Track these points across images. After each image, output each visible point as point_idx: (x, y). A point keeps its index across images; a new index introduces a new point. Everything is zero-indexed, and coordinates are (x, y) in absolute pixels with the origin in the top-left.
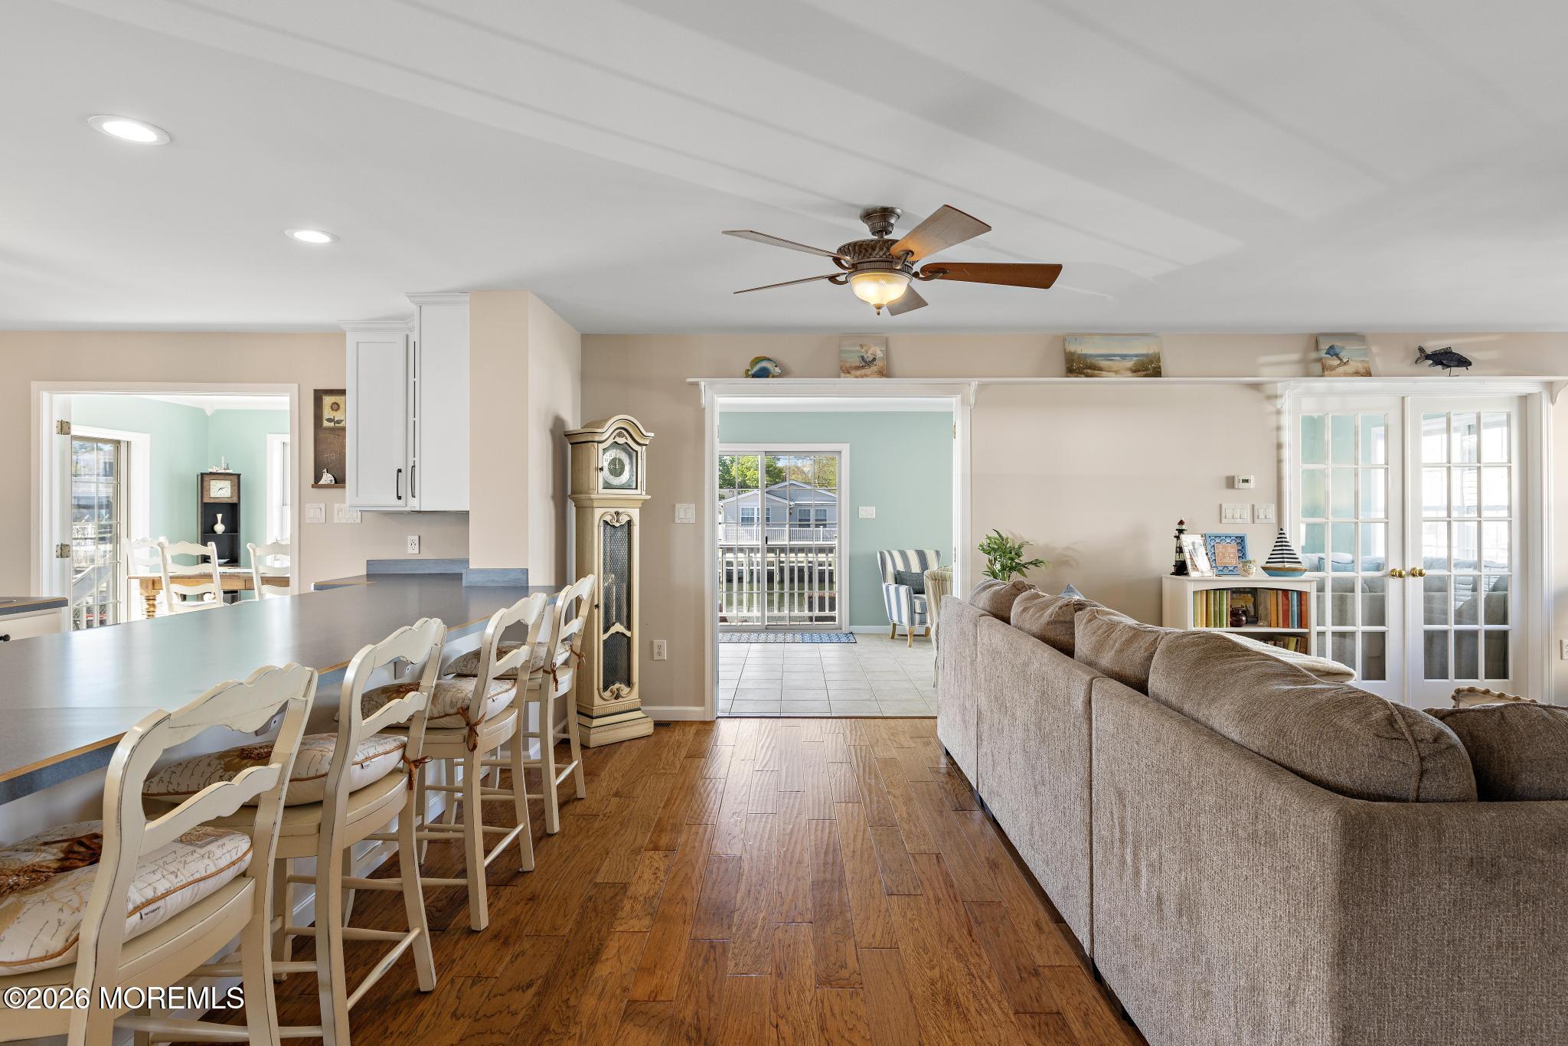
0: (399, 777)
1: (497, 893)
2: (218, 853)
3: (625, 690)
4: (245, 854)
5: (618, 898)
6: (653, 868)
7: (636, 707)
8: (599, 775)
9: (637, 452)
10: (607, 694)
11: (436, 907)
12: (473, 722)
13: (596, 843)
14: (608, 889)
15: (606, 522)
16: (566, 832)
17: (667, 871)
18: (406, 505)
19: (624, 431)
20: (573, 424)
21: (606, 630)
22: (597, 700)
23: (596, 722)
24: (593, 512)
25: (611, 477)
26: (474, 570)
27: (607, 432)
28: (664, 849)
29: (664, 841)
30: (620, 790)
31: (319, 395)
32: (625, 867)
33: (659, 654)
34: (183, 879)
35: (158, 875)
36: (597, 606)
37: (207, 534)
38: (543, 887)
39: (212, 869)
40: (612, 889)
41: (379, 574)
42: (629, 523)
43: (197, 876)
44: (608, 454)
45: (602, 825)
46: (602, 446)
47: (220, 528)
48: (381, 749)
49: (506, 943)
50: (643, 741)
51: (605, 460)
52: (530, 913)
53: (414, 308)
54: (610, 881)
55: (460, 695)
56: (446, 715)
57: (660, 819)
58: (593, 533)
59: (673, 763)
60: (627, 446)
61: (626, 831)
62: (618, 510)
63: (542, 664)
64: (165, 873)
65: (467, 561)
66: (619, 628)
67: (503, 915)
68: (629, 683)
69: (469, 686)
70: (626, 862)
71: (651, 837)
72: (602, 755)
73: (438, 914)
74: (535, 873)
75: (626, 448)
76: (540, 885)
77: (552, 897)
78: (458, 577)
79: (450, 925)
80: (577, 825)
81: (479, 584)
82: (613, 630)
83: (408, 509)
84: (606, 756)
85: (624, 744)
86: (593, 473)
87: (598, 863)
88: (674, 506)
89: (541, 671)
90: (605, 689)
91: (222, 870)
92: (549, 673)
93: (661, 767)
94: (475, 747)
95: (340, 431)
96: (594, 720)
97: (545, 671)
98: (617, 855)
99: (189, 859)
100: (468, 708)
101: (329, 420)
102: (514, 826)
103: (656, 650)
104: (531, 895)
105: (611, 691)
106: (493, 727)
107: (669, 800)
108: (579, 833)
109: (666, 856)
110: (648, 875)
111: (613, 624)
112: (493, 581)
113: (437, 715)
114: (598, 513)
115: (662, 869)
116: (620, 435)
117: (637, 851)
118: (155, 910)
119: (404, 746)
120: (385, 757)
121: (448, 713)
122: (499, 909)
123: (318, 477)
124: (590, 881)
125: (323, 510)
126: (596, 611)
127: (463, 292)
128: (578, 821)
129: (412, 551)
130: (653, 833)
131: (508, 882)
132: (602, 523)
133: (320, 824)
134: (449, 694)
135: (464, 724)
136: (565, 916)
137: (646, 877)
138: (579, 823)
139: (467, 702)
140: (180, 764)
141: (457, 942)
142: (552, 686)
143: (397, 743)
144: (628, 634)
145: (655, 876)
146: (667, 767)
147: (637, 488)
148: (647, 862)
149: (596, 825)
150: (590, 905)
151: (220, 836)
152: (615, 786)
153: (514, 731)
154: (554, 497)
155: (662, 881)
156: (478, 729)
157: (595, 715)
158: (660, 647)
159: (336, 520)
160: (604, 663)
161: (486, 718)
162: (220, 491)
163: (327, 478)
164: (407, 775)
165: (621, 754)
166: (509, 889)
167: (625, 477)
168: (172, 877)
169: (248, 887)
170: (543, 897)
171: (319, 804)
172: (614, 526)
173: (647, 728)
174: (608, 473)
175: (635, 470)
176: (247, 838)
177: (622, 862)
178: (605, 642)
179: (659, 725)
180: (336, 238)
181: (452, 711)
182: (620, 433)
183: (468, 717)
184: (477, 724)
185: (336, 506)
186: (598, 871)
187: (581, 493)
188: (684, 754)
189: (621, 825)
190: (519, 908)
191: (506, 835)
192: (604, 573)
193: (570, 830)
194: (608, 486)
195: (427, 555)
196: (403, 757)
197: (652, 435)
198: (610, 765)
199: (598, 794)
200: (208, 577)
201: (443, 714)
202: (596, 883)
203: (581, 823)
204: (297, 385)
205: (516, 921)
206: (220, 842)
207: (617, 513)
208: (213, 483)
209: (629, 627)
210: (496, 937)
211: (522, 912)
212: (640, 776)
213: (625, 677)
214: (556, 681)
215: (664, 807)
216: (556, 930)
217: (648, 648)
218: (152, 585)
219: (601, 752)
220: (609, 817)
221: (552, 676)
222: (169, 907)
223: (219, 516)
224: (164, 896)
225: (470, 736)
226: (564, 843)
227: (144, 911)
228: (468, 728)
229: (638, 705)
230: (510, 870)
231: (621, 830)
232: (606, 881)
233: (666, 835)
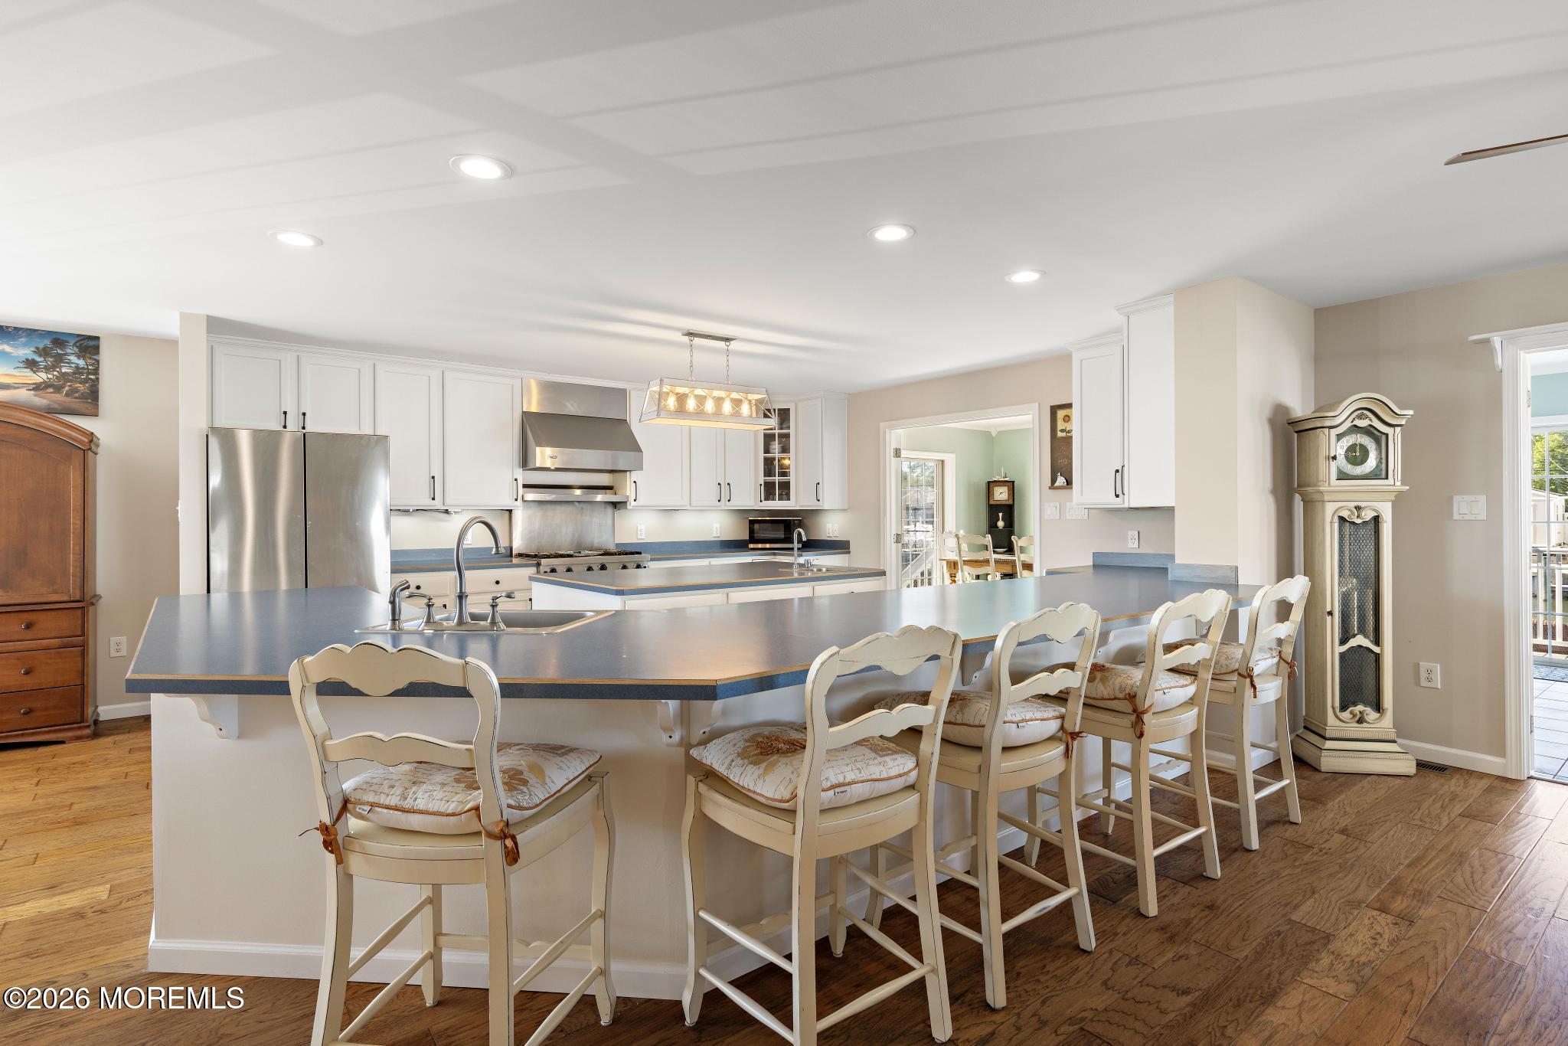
0: (1056, 744)
1: (1175, 888)
2: (891, 764)
3: (1371, 715)
4: (910, 771)
5: (1316, 947)
6: (1373, 932)
7: (1389, 738)
8: (1324, 804)
9: (1387, 435)
10: (1346, 715)
11: (1113, 879)
12: (1140, 710)
13: (1301, 877)
14: (1304, 932)
15: (1342, 519)
16: (1267, 852)
17: (1393, 942)
18: (1124, 503)
19: (1365, 412)
20: (1299, 408)
21: (1343, 642)
22: (1331, 719)
23: (1329, 744)
24: (1323, 507)
25: (1349, 466)
26: (1180, 565)
27: (1343, 415)
28: (1396, 914)
29: (1399, 904)
30: (1349, 827)
31: (1054, 410)
32: (1334, 917)
33: (1429, 680)
34: (865, 776)
35: (849, 768)
36: (1330, 613)
37: (992, 527)
38: (1225, 901)
39: (884, 775)
40: (1309, 934)
41: (1103, 565)
42: (1376, 520)
43: (874, 777)
44: (1345, 440)
45: (1315, 858)
46: (1334, 432)
47: (1001, 524)
48: (1038, 715)
49: (1171, 939)
50: (1398, 781)
51: (1340, 449)
52: (1203, 922)
53: (1124, 319)
54: (1309, 924)
55: (1129, 682)
56: (1116, 699)
57: (1398, 879)
58: (1324, 530)
59: (1438, 817)
60: (1372, 429)
61: (1346, 876)
62: (1359, 504)
63: (1237, 666)
64: (854, 768)
65: (1172, 557)
66: (1359, 640)
67: (1176, 911)
68: (1378, 707)
69: (1136, 675)
70: (1336, 909)
71: (1379, 895)
72: (1335, 784)
73: (1112, 885)
74: (1220, 883)
75: (1369, 431)
76: (1222, 897)
77: (1233, 914)
78: (1164, 571)
79: (1121, 899)
80: (1283, 850)
81: (1185, 579)
82: (1353, 643)
83: (1126, 505)
84: (1340, 786)
85: (1369, 778)
86: (1322, 462)
87: (1300, 898)
88: (1450, 499)
89: (1236, 674)
90: (1343, 708)
91: (890, 778)
92: (1245, 677)
93: (1418, 816)
94: (1141, 735)
95: (1068, 440)
96: (1327, 742)
97: (1239, 674)
98: (1326, 899)
99: (871, 762)
100: (1135, 696)
101: (1062, 431)
102: (1197, 826)
103: (1423, 675)
104: (1211, 903)
105: (1351, 713)
106: (1163, 719)
107: (1418, 859)
108: (1282, 859)
109: (1396, 924)
110: (1363, 936)
111: (1354, 636)
112: (1199, 577)
113: (1107, 697)
114: (1330, 509)
115: (1386, 936)
116: (1360, 417)
117: (1358, 904)
118: (843, 792)
119: (1062, 717)
120: (1043, 723)
121: (1118, 697)
122: (1173, 904)
123: (1054, 480)
124: (1283, 916)
125: (1058, 508)
126: (1329, 618)
127: (1166, 293)
128: (1285, 845)
129: (1132, 546)
130: (1384, 891)
131: (1189, 881)
132: (1336, 519)
133: (980, 766)
134: (1119, 680)
135: (1130, 709)
136: (1244, 940)
137: (1360, 938)
138: (1285, 848)
139: (1135, 689)
140: (899, 695)
141: (1124, 918)
142: (1249, 692)
143: (1057, 714)
144: (1376, 649)
145: (1373, 941)
146: (1426, 819)
147: (1387, 478)
148: (1367, 922)
149: (1307, 857)
150: (1278, 940)
151: (896, 752)
152: (1344, 822)
153: (1196, 728)
154: (1274, 491)
155: (1381, 951)
156: (1146, 718)
157: (1327, 736)
158: (1429, 672)
159: (1068, 517)
160: (1341, 678)
161: (1153, 710)
162: (1001, 495)
163: (1061, 481)
164: (1065, 745)
165: (1363, 787)
166: (1187, 889)
167: (1371, 463)
168: (857, 772)
169: (913, 798)
170: (1223, 911)
171: (979, 749)
172: (1353, 523)
173: (1408, 767)
174: (1344, 461)
175: (1384, 456)
176: (914, 759)
177: (1330, 909)
178: (1342, 655)
179: (1422, 765)
180: (1043, 273)
181: (1121, 696)
182: (1363, 414)
183: (1135, 705)
184: (1144, 712)
185: (1068, 504)
186: (1296, 907)
187: (1309, 486)
188: (1458, 809)
189: (1340, 867)
190: (1194, 912)
191: (1186, 831)
192: (1340, 576)
193: (1273, 852)
194: (1342, 476)
195: (1145, 550)
196: (1062, 728)
197: (1411, 412)
198: (1343, 796)
199: (1318, 824)
200: (987, 562)
201: (1113, 697)
202: (1290, 919)
203: (1288, 850)
204: (1037, 404)
205: (1187, 923)
206: (894, 757)
207: (1358, 508)
208: (996, 489)
209: (1377, 641)
210: (1162, 929)
211: (1195, 916)
212: (1383, 819)
213: (1373, 699)
214: (1253, 686)
215: (1409, 866)
216: (1229, 949)
217: (1411, 674)
218: (953, 565)
219: (1335, 779)
220: (1326, 853)
221: (1248, 680)
222: (853, 792)
223: (1001, 515)
224: (849, 784)
225: (1137, 723)
226: (1262, 864)
227: (837, 790)
228: (1135, 715)
229: (1393, 736)
230: (1194, 870)
231: (1337, 872)
232: (1304, 922)
233: (1402, 899)
